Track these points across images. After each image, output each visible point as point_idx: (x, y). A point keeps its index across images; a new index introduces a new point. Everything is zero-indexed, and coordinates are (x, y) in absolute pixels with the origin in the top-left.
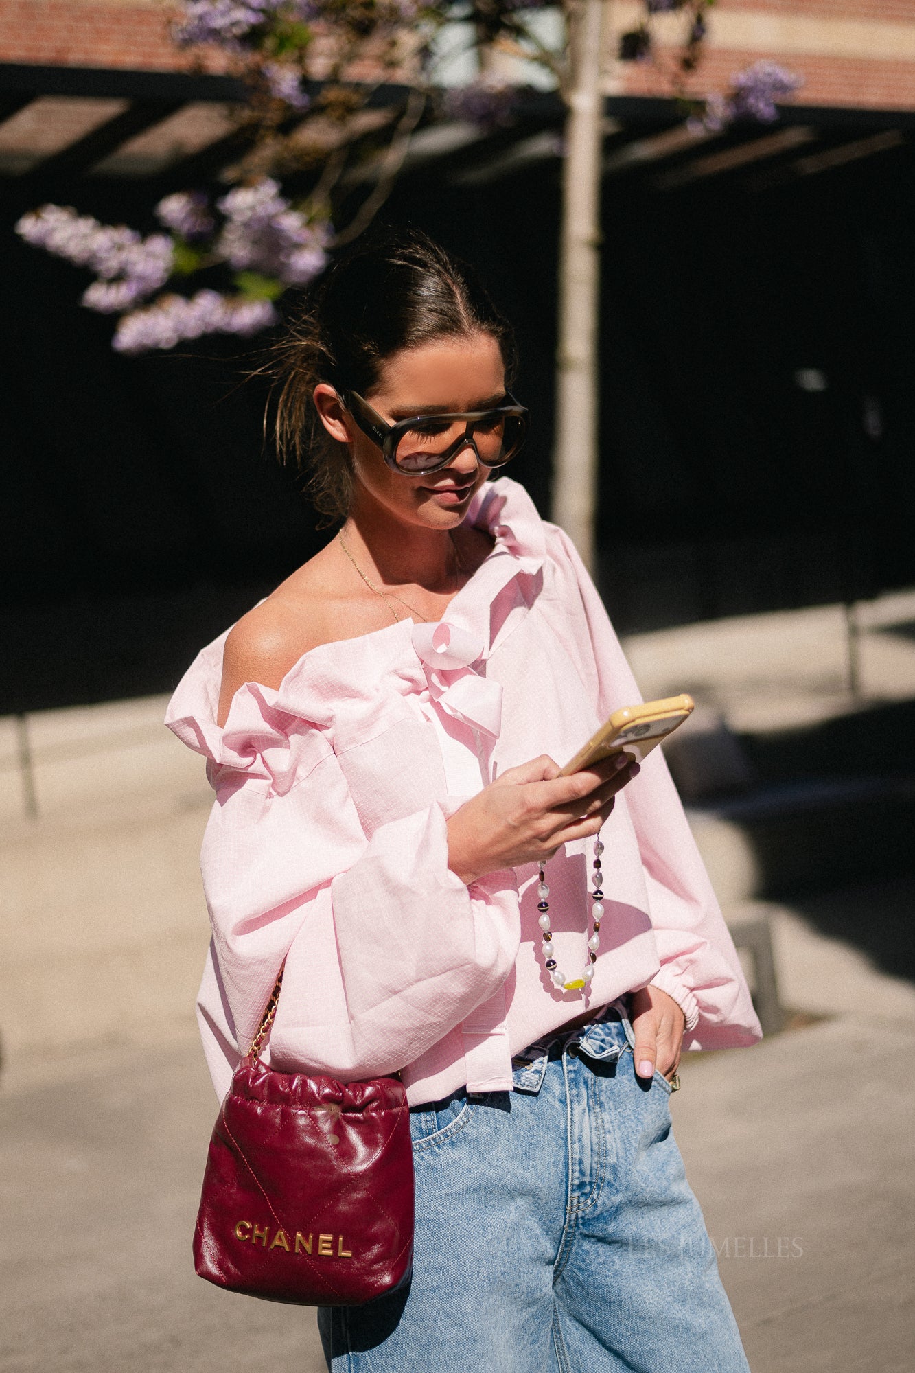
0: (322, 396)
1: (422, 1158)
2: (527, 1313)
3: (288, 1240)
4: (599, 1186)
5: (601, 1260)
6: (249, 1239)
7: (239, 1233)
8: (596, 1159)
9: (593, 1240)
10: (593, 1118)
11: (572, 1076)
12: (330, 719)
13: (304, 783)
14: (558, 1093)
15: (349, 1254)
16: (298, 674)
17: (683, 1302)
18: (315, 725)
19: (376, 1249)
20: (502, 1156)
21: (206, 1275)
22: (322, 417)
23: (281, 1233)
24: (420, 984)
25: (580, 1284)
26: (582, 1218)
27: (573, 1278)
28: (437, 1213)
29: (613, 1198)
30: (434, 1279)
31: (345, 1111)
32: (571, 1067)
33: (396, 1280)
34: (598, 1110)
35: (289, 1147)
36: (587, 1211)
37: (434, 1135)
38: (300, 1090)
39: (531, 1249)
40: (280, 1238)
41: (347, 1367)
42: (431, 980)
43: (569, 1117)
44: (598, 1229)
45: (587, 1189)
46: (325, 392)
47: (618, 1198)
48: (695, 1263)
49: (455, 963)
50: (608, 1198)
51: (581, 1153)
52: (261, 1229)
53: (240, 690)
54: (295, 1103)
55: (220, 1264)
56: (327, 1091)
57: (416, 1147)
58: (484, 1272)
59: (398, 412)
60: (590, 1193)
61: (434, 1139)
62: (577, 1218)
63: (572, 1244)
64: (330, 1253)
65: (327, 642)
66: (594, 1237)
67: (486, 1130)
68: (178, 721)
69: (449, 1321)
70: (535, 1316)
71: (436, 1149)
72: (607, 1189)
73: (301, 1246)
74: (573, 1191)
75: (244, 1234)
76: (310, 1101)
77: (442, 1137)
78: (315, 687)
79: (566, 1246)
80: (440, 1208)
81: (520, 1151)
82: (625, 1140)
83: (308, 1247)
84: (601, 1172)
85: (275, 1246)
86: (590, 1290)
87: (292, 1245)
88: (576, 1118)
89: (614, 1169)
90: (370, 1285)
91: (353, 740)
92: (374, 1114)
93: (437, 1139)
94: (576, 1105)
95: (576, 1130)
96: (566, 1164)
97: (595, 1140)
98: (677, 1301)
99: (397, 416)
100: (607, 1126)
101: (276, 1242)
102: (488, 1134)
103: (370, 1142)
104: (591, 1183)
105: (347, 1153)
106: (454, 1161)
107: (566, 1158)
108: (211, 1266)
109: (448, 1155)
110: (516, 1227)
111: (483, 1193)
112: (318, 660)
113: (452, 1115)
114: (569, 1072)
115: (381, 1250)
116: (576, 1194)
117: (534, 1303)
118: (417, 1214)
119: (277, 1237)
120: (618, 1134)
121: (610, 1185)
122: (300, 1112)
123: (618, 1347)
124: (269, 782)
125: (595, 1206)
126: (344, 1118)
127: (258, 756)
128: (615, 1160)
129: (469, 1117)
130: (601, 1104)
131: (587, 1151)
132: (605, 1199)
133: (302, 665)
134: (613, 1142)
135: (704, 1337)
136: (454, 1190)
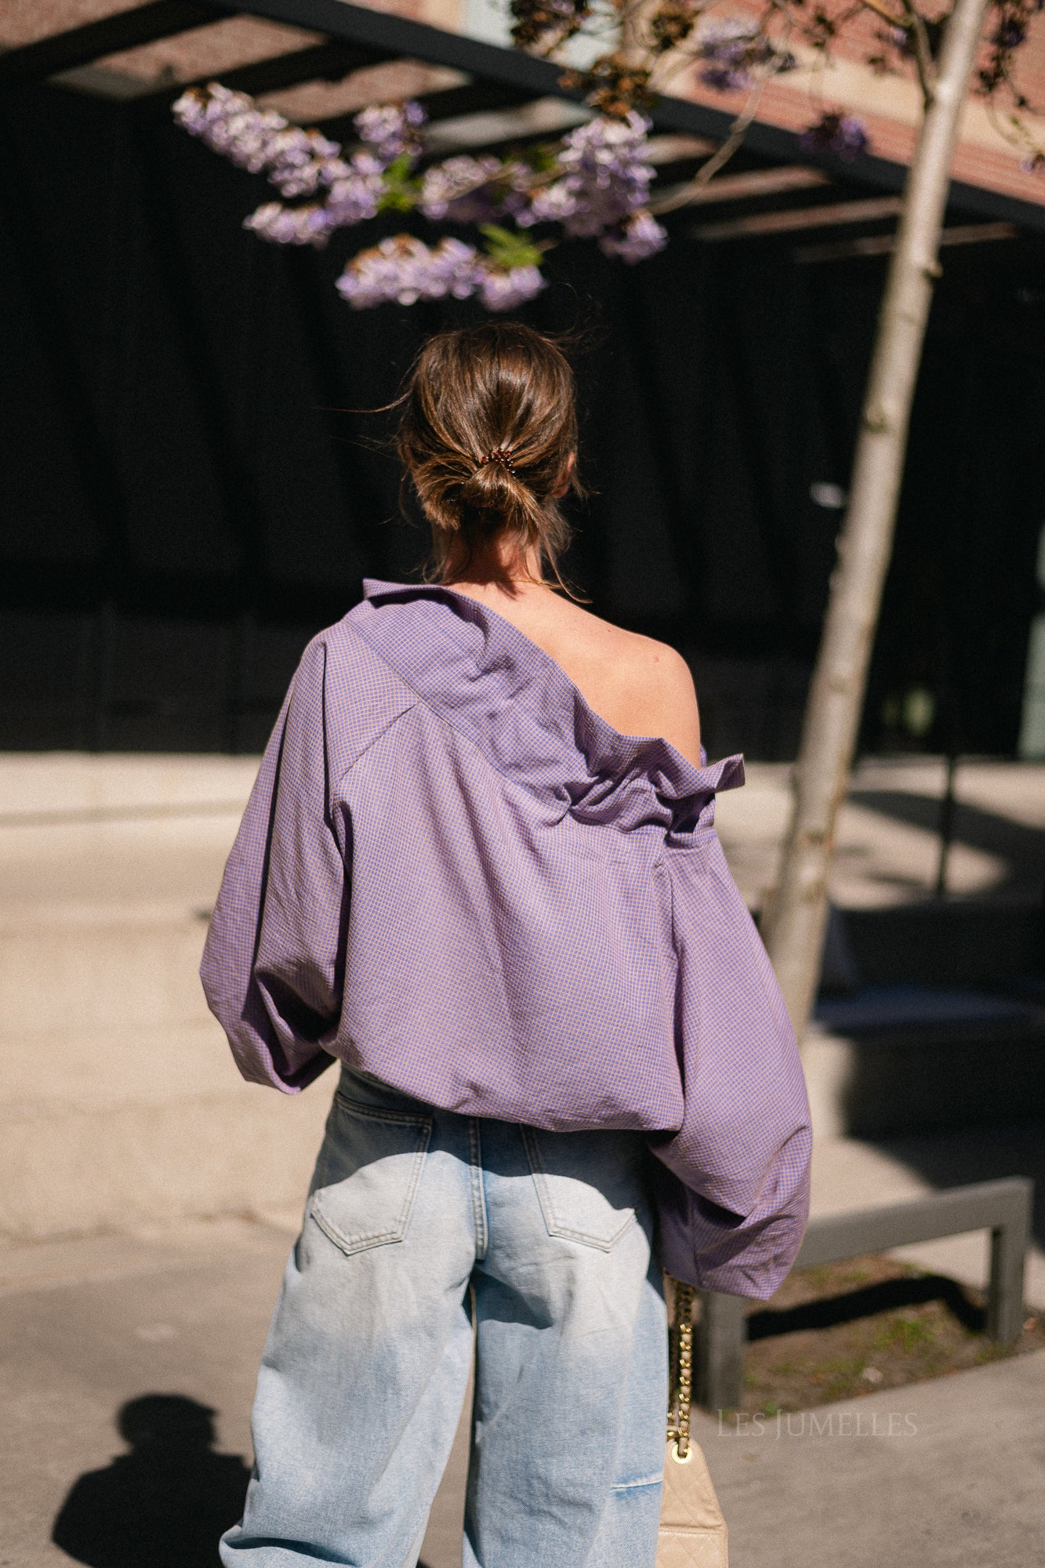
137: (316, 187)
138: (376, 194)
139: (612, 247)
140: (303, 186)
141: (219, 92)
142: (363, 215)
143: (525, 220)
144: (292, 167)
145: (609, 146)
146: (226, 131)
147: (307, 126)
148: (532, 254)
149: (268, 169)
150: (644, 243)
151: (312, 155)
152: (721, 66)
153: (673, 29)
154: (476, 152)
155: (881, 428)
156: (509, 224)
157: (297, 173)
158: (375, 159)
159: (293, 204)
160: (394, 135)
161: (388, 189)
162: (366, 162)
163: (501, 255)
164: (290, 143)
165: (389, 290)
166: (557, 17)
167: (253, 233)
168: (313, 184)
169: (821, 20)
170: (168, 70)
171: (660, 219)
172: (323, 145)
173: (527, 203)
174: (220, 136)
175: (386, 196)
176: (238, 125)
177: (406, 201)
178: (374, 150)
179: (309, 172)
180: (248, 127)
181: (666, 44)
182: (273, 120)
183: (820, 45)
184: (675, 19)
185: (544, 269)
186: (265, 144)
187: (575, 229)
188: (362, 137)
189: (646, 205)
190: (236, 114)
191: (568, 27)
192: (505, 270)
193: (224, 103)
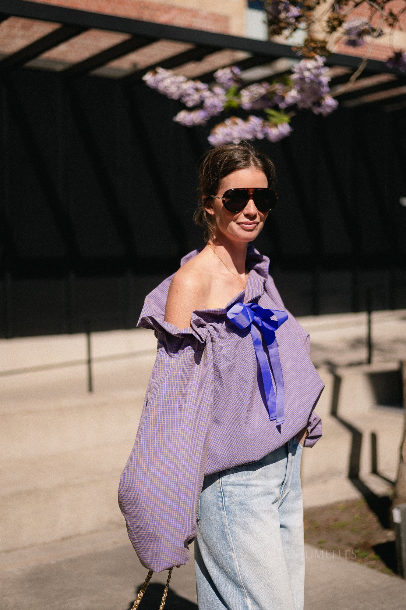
137: (200, 102)
138: (223, 101)
139: (316, 111)
140: (194, 102)
141: (160, 70)
142: (219, 111)
143: (282, 105)
144: (189, 95)
145: (308, 70)
146: (163, 85)
147: (194, 79)
148: (286, 118)
149: (181, 96)
150: (328, 106)
151: (197, 90)
152: (353, 37)
153: (336, 23)
154: (259, 81)
156: (276, 108)
157: (191, 97)
158: (222, 89)
159: (190, 110)
160: (229, 79)
161: (227, 99)
162: (218, 90)
163: (273, 120)
164: (188, 86)
165: (228, 138)
166: (289, 24)
167: (177, 123)
168: (199, 101)
169: (391, 14)
170: (135, 65)
171: (335, 98)
172: (200, 85)
173: (283, 98)
174: (161, 87)
175: (227, 102)
176: (167, 82)
177: (235, 102)
178: (222, 85)
179: (196, 97)
180: (172, 82)
181: (333, 29)
182: (181, 79)
183: (391, 25)
184: (335, 19)
185: (291, 124)
186: (179, 88)
187: (301, 105)
188: (217, 80)
189: (328, 93)
190: (166, 78)
191: (294, 28)
192: (276, 125)
193: (162, 74)
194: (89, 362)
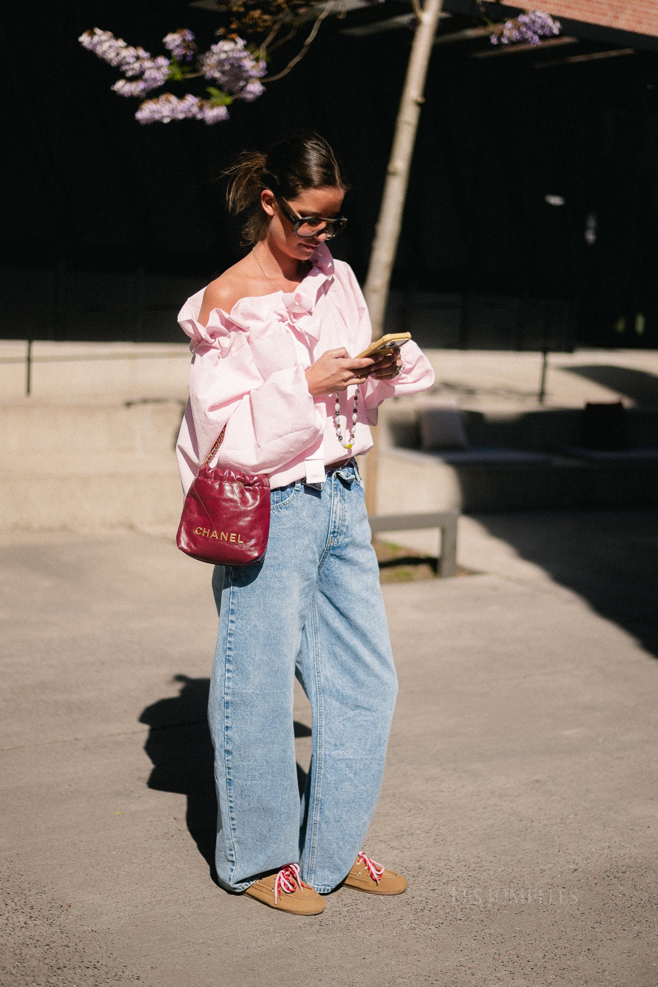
0: (266, 195)
1: (274, 512)
2: (306, 583)
3: (218, 534)
4: (340, 534)
5: (336, 566)
6: (201, 535)
7: (196, 532)
8: (341, 522)
9: (335, 557)
10: (341, 505)
11: (335, 486)
12: (248, 328)
13: (234, 353)
14: (329, 492)
15: (242, 542)
16: (237, 308)
17: (367, 590)
18: (241, 329)
19: (253, 542)
20: (305, 515)
21: (182, 549)
22: (263, 202)
23: (215, 532)
24: (292, 434)
25: (326, 576)
26: (332, 546)
27: (323, 573)
28: (277, 535)
29: (345, 539)
30: (273, 562)
31: (245, 486)
32: (335, 483)
33: (260, 555)
34: (343, 502)
35: (222, 497)
36: (335, 543)
37: (279, 504)
38: (227, 475)
39: (311, 556)
40: (214, 534)
41: (228, 597)
42: (295, 433)
43: (332, 503)
44: (338, 552)
45: (336, 535)
46: (268, 193)
47: (347, 540)
48: (373, 575)
49: (307, 426)
50: (344, 539)
51: (335, 518)
52: (207, 530)
53: (212, 311)
54: (225, 480)
55: (188, 545)
56: (238, 477)
57: (272, 508)
58: (293, 562)
59: (303, 212)
60: (337, 536)
61: (279, 505)
62: (330, 546)
63: (326, 558)
64: (235, 541)
65: (248, 296)
66: (335, 555)
67: (300, 504)
68: (184, 321)
69: (276, 579)
70: (308, 586)
71: (280, 509)
72: (343, 536)
73: (223, 537)
74: (330, 534)
75: (199, 532)
76: (231, 480)
77: (283, 505)
78: (242, 314)
79: (323, 558)
80: (279, 533)
81: (312, 515)
82: (352, 516)
83: (226, 538)
84: (342, 528)
85: (213, 537)
86: (330, 578)
87: (219, 537)
88: (335, 503)
89: (347, 527)
90: (249, 556)
91: (258, 338)
92: (257, 488)
93: (281, 506)
94: (335, 498)
95: (335, 508)
96: (329, 522)
97: (341, 514)
98: (364, 589)
99: (303, 214)
100: (346, 509)
101: (213, 535)
102: (301, 506)
103: (254, 498)
104: (337, 532)
105: (244, 501)
106: (286, 515)
107: (330, 519)
108: (183, 545)
109: (284, 512)
110: (307, 547)
111: (296, 530)
112: (244, 303)
113: (287, 496)
114: (334, 484)
115: (255, 542)
116: (331, 536)
117: (309, 580)
118: (270, 535)
119: (213, 533)
120: (350, 513)
121: (345, 534)
122: (227, 484)
123: (338, 605)
124: (220, 351)
125: (338, 542)
126: (244, 488)
127: (217, 339)
128: (348, 523)
129: (294, 497)
130: (345, 500)
131: (338, 517)
132: (342, 540)
133: (239, 304)
134: (348, 516)
135: (373, 606)
136: (285, 527)
137: (140, 72)
138: (164, 75)
140: (134, 72)
141: (98, 31)
142: (159, 84)
144: (129, 64)
145: (227, 52)
146: (101, 49)
147: (136, 44)
148: (224, 102)
149: (119, 65)
150: (253, 92)
151: (138, 58)
155: (394, 174)
157: (131, 66)
158: (166, 58)
159: (129, 80)
160: (178, 46)
161: (171, 72)
162: (162, 60)
163: (214, 100)
164: (128, 53)
165: (157, 116)
167: (114, 92)
168: (138, 71)
171: (264, 84)
172: (143, 54)
174: (99, 50)
175: (169, 75)
176: (105, 46)
179: (137, 66)
180: (110, 47)
182: (121, 43)
185: (229, 108)
186: (118, 54)
188: (164, 48)
189: (258, 80)
190: (105, 41)
192: (214, 107)
193: (100, 36)
194: (29, 360)
